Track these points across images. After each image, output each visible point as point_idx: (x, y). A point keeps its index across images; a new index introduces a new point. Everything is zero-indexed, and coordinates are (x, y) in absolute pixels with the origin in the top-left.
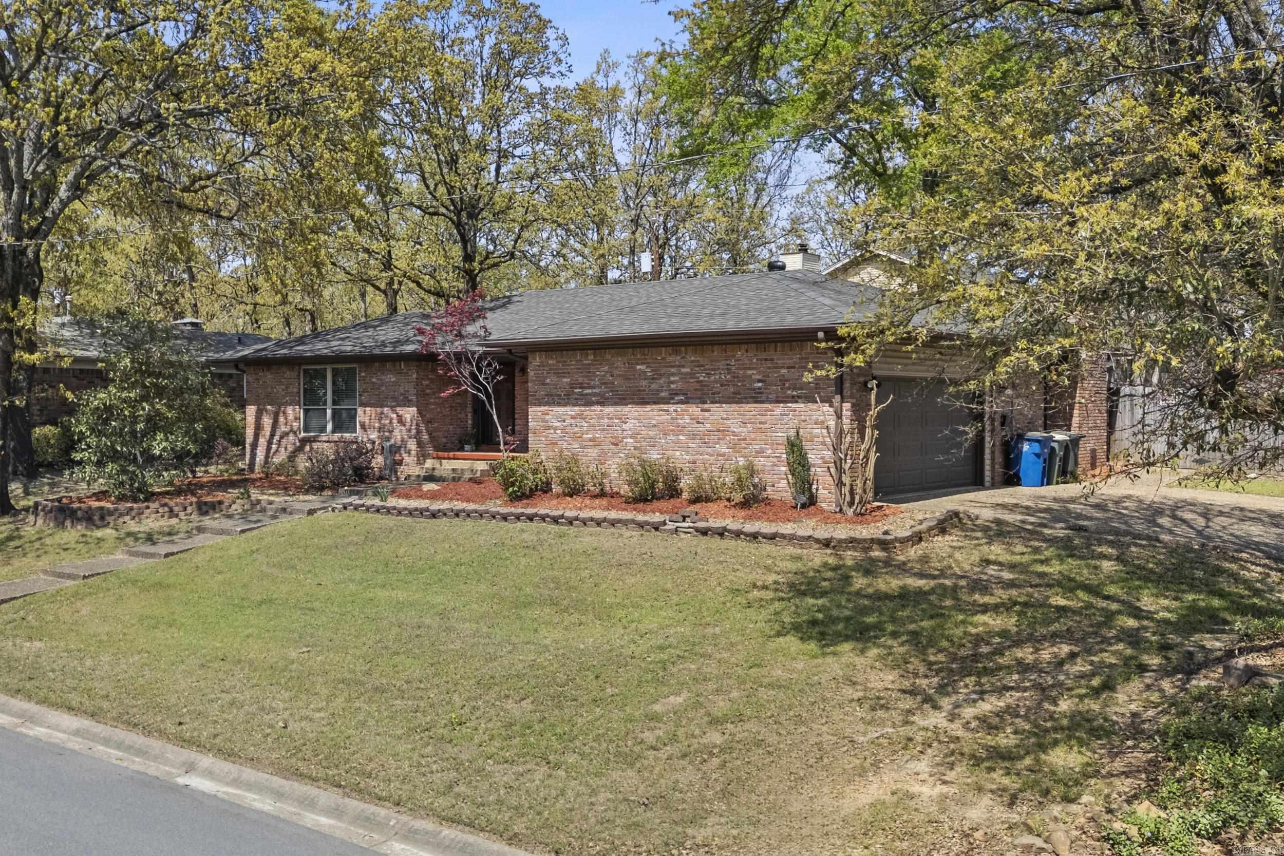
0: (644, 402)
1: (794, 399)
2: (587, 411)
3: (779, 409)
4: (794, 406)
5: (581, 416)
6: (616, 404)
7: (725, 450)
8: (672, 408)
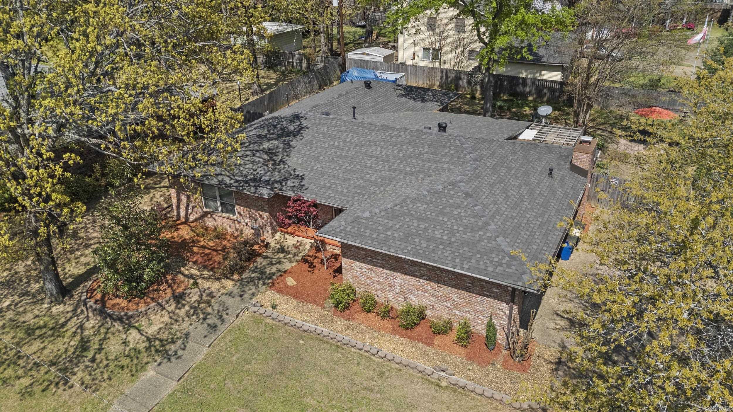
0: (406, 274)
1: (487, 296)
2: (374, 268)
3: (479, 298)
4: (487, 299)
5: (371, 269)
6: (390, 270)
7: (449, 305)
8: (422, 281)
